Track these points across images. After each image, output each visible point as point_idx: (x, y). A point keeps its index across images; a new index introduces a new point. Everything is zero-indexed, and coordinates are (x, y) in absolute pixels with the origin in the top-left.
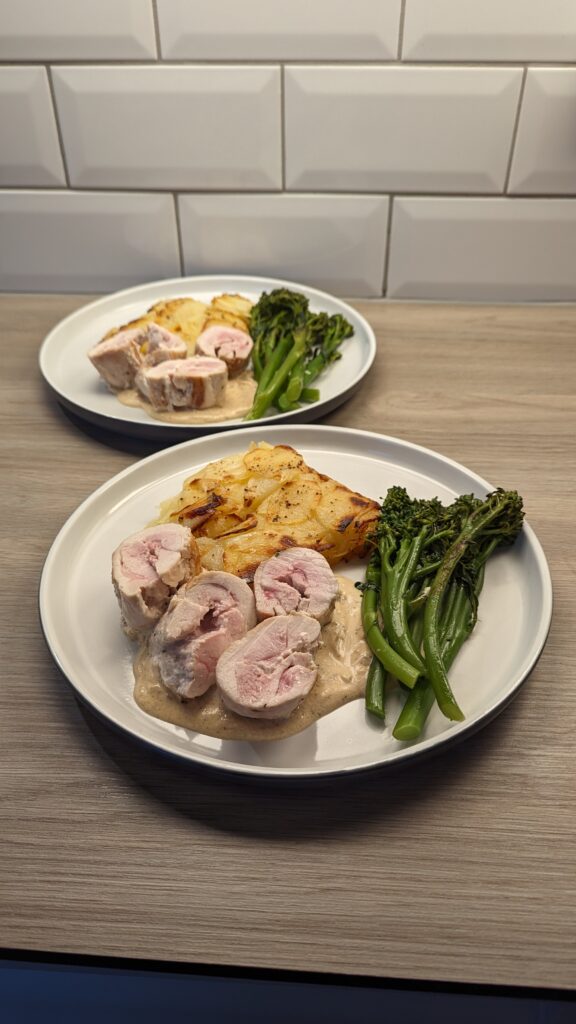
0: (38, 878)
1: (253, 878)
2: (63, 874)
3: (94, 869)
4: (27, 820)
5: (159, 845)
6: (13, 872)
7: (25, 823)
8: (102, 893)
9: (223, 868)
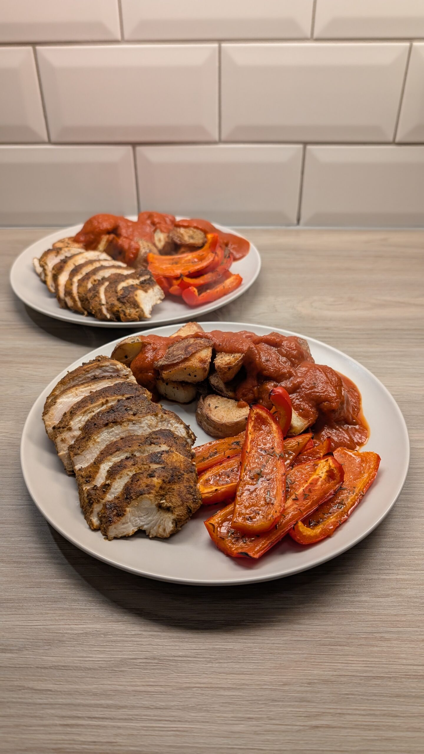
0: (58, 722)
1: (249, 718)
2: (79, 717)
3: (107, 713)
4: (45, 668)
5: (162, 689)
6: (36, 717)
7: (43, 670)
8: (117, 735)
9: (222, 709)
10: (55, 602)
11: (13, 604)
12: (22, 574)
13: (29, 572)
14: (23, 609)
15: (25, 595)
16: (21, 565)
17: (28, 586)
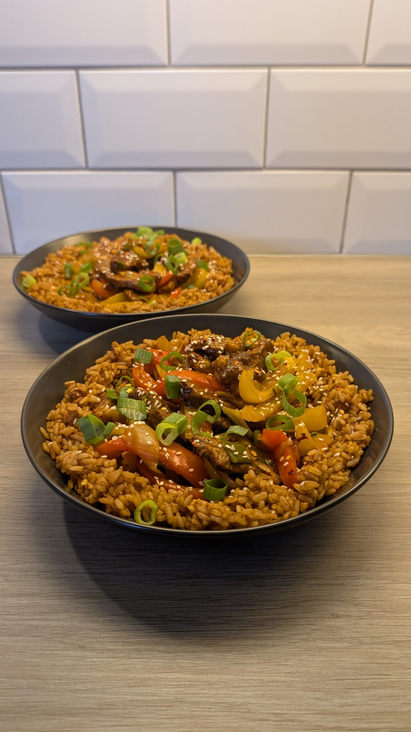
10: (169, 706)
11: (115, 711)
12: (120, 667)
13: (129, 664)
14: (131, 717)
15: (129, 697)
16: (117, 655)
17: (132, 685)
